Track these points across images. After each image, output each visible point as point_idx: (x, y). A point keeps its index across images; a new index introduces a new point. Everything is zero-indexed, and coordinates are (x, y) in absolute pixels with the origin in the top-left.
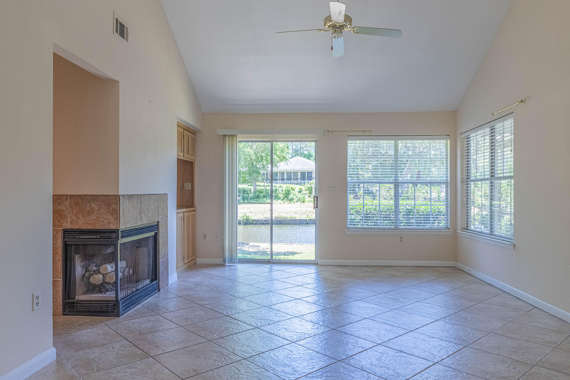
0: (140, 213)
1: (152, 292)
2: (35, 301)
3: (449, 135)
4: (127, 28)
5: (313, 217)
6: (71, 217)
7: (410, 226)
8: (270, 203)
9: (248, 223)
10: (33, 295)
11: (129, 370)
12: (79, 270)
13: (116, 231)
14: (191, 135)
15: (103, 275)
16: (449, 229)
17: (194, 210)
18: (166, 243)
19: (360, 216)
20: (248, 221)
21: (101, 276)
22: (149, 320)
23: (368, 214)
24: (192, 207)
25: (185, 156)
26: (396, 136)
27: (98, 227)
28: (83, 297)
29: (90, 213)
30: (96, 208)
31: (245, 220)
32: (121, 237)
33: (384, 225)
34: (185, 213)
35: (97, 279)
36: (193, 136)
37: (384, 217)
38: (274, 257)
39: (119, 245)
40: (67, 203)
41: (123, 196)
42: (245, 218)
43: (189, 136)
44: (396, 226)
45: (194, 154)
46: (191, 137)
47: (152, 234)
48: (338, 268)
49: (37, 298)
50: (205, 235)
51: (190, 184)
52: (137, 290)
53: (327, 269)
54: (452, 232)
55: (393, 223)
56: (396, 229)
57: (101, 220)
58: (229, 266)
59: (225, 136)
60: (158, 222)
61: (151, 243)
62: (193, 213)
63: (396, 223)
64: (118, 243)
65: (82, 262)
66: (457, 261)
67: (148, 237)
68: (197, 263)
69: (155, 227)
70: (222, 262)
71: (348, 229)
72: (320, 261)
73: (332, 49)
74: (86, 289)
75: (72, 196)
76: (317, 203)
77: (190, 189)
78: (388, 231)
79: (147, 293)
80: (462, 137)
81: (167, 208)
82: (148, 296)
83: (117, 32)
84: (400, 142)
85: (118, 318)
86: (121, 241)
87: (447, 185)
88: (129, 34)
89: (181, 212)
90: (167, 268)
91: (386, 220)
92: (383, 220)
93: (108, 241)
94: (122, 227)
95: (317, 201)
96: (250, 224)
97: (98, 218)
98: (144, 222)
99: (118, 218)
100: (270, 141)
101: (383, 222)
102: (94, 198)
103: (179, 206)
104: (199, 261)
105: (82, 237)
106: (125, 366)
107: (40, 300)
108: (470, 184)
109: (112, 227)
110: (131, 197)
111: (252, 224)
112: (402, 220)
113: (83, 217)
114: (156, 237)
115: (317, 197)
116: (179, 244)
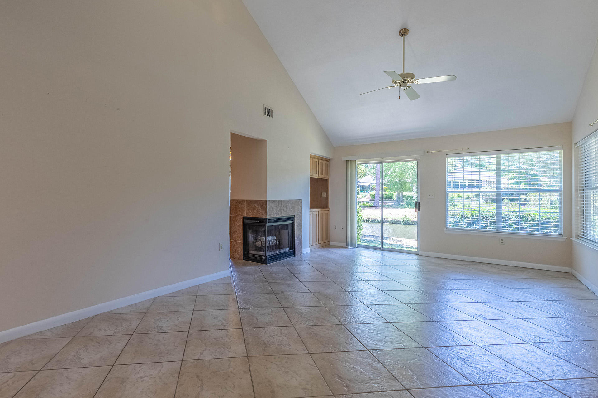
0: (281, 210)
1: (290, 256)
2: (221, 247)
3: (562, 146)
4: (272, 110)
5: (416, 219)
6: (246, 211)
7: (505, 229)
8: (381, 207)
9: (408, 224)
10: (220, 244)
11: (254, 285)
12: (251, 238)
13: (265, 219)
14: (324, 162)
15: (262, 242)
16: (562, 236)
17: (328, 210)
18: (301, 229)
19: (466, 220)
20: (408, 222)
21: (260, 243)
22: (279, 268)
23: (474, 218)
24: (327, 208)
25: (319, 176)
26: (499, 151)
27: (258, 217)
28: (252, 252)
29: (254, 209)
30: (257, 207)
31: (404, 221)
32: (268, 222)
33: (490, 229)
34: (319, 212)
35: (259, 244)
36: (327, 162)
37: (492, 222)
38: (384, 246)
39: (267, 226)
40: (245, 204)
41: (269, 200)
42: (405, 219)
43: (323, 163)
44: (497, 229)
45: (328, 173)
46: (325, 163)
47: (290, 222)
48: (435, 259)
49: (222, 245)
50: (335, 227)
51: (326, 193)
52: (279, 253)
53: (425, 259)
54: (566, 239)
55: (495, 227)
56: (498, 232)
57: (259, 213)
58: (351, 248)
59: (347, 161)
60: (294, 216)
61: (290, 227)
62: (327, 212)
63: (497, 227)
64: (266, 225)
65: (253, 234)
66: (572, 267)
67: (288, 224)
68: (330, 244)
69: (293, 218)
70: (346, 246)
71: (447, 229)
72: (420, 253)
73: (399, 98)
74: (255, 249)
75: (247, 200)
76: (419, 208)
77: (326, 196)
78: (488, 233)
79: (286, 255)
80: (576, 146)
81: (301, 208)
82: (286, 257)
83: (265, 114)
84: (502, 156)
85: (266, 265)
86: (268, 224)
87: (560, 194)
88: (273, 113)
89: (317, 211)
90: (301, 243)
91: (492, 224)
92: (490, 224)
93: (262, 224)
94: (268, 217)
95: (419, 206)
96: (409, 224)
97: (257, 212)
98: (284, 215)
99: (266, 212)
100: (381, 163)
101: (490, 226)
102: (256, 201)
103: (312, 207)
104: (331, 243)
105: (252, 221)
106: (254, 283)
107: (223, 247)
108: (590, 192)
109: (264, 217)
110: (274, 201)
111: (411, 224)
112: (511, 225)
113: (251, 211)
114: (293, 225)
115: (419, 203)
116: (314, 230)
